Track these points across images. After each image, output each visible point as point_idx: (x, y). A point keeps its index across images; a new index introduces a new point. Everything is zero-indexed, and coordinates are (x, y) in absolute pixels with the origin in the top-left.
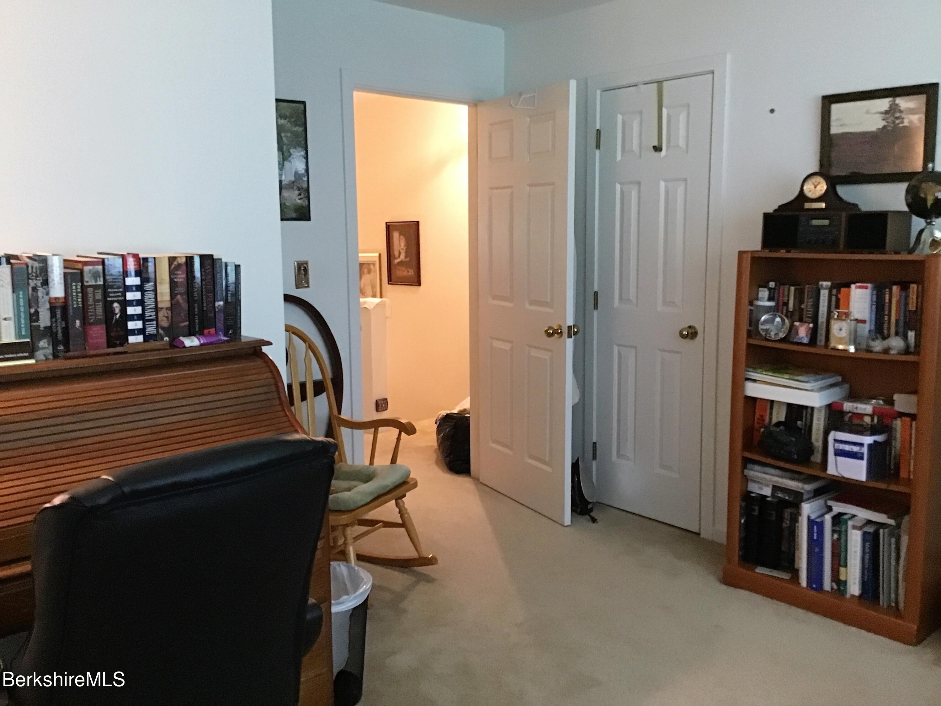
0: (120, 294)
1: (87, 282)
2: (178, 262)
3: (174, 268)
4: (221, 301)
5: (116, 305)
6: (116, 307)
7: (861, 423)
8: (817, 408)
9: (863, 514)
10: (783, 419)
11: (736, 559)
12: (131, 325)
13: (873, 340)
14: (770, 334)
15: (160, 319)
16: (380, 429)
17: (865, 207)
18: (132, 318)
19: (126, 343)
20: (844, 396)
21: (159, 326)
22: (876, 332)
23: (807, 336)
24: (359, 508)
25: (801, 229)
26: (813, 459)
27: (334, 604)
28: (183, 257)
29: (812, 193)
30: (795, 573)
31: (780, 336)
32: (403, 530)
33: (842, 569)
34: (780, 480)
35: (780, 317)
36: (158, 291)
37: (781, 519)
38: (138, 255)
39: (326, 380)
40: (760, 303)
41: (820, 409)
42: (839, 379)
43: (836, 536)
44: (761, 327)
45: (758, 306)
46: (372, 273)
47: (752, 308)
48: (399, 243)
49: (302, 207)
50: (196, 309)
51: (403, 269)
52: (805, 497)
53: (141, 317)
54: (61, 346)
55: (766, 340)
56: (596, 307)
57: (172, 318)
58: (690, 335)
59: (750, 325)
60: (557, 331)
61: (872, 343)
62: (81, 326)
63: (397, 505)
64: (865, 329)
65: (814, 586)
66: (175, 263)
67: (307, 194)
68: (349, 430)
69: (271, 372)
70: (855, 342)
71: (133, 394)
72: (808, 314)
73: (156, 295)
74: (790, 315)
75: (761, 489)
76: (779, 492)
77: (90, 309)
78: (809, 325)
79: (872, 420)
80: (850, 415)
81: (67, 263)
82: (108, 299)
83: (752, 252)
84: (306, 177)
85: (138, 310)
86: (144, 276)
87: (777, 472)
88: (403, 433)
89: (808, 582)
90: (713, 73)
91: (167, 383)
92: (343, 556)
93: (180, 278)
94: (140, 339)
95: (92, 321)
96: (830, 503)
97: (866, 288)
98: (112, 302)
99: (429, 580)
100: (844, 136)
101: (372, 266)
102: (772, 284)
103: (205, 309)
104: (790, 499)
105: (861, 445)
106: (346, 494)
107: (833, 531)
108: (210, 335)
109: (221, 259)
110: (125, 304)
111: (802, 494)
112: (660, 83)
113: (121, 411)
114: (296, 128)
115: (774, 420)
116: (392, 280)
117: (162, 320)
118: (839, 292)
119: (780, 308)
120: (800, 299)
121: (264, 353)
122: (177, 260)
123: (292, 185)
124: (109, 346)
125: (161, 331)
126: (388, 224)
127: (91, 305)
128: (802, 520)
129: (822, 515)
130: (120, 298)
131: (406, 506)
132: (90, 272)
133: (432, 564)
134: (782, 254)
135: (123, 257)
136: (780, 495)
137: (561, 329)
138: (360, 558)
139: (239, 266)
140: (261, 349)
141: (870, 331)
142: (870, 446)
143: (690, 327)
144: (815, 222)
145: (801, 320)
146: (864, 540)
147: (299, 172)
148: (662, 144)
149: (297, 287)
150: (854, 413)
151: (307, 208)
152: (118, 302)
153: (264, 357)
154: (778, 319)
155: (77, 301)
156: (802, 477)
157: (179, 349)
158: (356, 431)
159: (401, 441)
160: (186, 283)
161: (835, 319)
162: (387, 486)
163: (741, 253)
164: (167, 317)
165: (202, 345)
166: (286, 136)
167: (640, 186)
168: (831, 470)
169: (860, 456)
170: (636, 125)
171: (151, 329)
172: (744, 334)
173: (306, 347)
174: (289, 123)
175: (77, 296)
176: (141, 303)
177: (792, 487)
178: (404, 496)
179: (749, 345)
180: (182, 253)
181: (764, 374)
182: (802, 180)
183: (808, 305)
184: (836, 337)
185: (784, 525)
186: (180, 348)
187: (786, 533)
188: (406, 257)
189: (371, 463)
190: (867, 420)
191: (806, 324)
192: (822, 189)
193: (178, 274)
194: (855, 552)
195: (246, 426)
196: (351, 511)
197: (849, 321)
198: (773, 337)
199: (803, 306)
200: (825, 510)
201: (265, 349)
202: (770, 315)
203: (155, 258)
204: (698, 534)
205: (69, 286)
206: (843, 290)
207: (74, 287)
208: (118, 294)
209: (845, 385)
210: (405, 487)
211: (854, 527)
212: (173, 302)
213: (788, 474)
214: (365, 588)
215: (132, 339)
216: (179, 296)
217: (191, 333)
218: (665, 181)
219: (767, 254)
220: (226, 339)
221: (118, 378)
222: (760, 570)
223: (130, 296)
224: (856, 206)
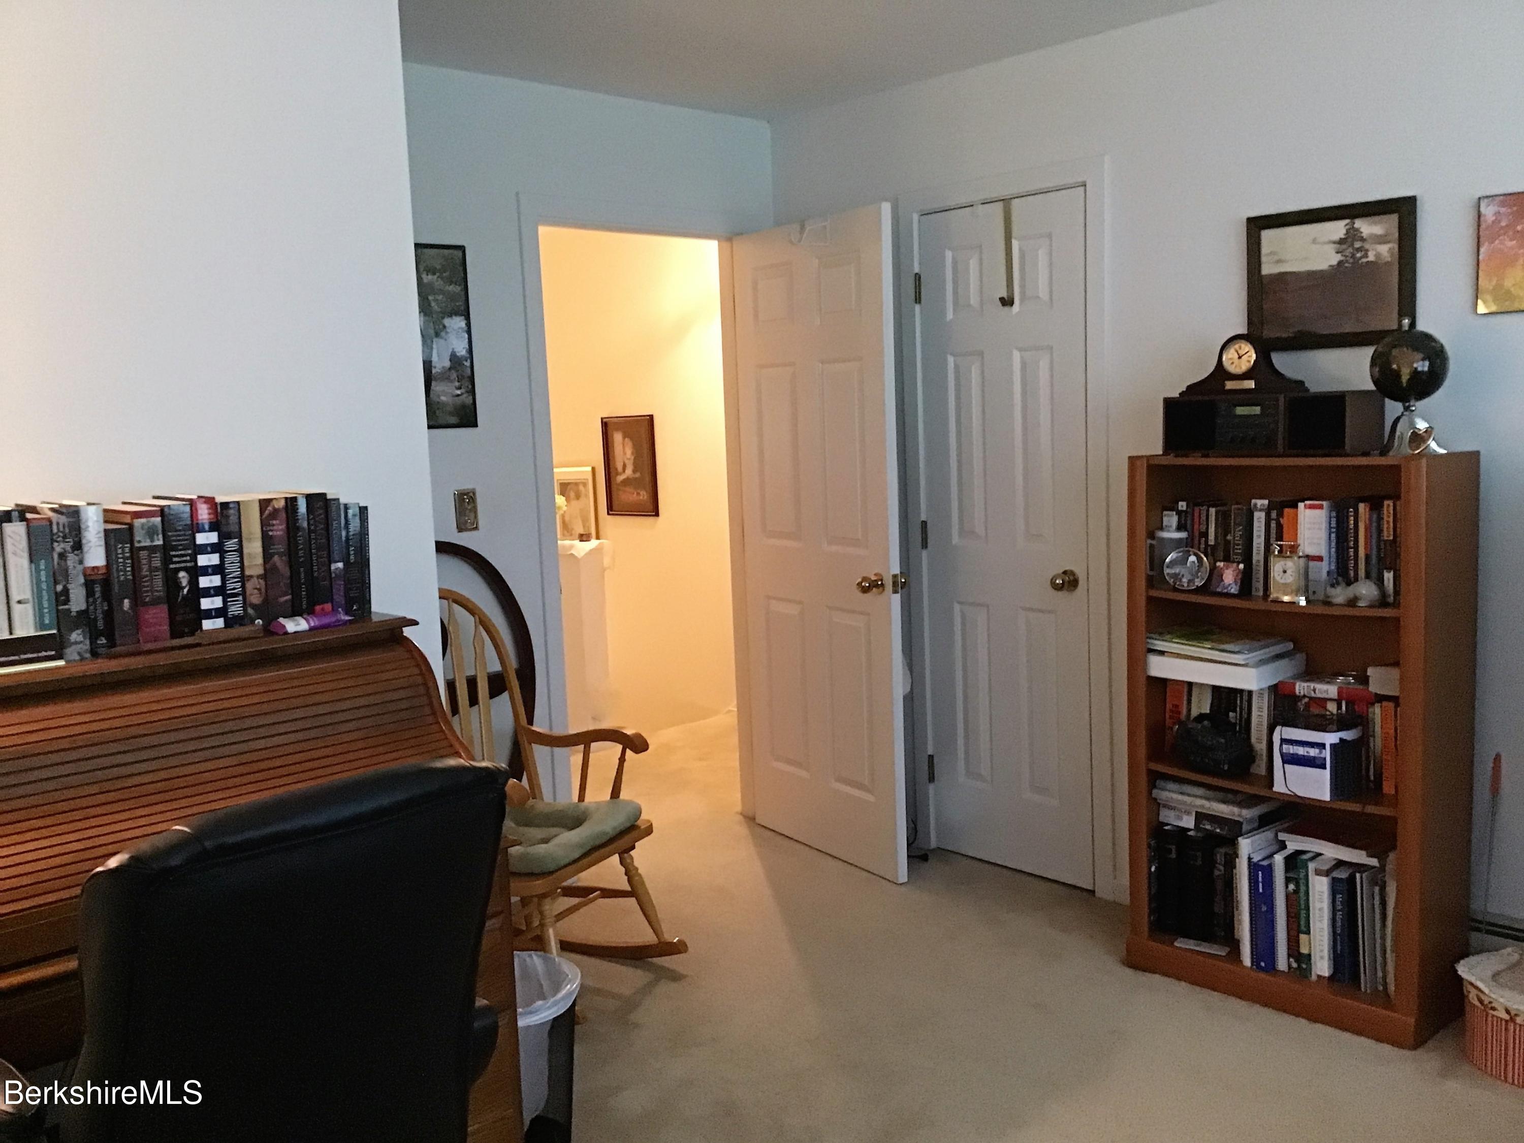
0: (188, 558)
1: (139, 542)
2: (274, 506)
3: (270, 515)
4: (338, 562)
5: (182, 574)
6: (183, 577)
7: (1323, 712)
8: (1256, 691)
9: (1331, 851)
10: (1207, 710)
11: (1146, 929)
12: (206, 604)
13: (1333, 586)
14: (1180, 580)
15: (248, 593)
16: (593, 745)
17: (1315, 386)
18: (208, 592)
19: (199, 631)
20: (1295, 672)
21: (248, 603)
22: (1339, 575)
23: (1235, 581)
24: (560, 869)
25: (1219, 421)
26: (1254, 769)
27: (521, 1014)
28: (281, 498)
29: (1236, 367)
30: (1234, 945)
31: (1196, 584)
32: (633, 900)
33: (1303, 937)
34: (1207, 804)
35: (1195, 554)
36: (245, 551)
37: (1211, 864)
38: (214, 498)
39: (507, 672)
40: (1165, 535)
41: (1261, 692)
42: (1291, 646)
43: (1292, 887)
44: (1167, 571)
45: (1163, 540)
46: (583, 499)
47: (1154, 542)
48: (624, 452)
49: (464, 406)
50: (302, 575)
51: (632, 490)
52: (1245, 828)
53: (219, 591)
54: (103, 639)
55: (1175, 590)
56: (925, 545)
57: (266, 591)
58: (1066, 584)
59: (1151, 570)
60: (875, 583)
61: (1332, 592)
62: (131, 608)
63: (622, 863)
64: (1322, 570)
65: (1263, 964)
66: (270, 508)
67: (470, 387)
68: (547, 749)
69: (418, 666)
70: (1306, 591)
71: (211, 707)
72: (1237, 549)
73: (241, 556)
74: (1212, 552)
75: (1180, 818)
76: (1206, 822)
77: (145, 582)
78: (1238, 566)
79: (1339, 707)
80: (1306, 700)
81: (109, 515)
82: (172, 566)
83: (1149, 458)
84: (469, 361)
85: (216, 581)
86: (224, 529)
87: (1200, 791)
88: (628, 750)
89: (1252, 958)
90: (1085, 185)
91: (262, 689)
92: (539, 944)
93: (277, 531)
94: (219, 623)
95: (147, 599)
96: (1282, 836)
97: (1320, 507)
98: (178, 570)
99: (676, 977)
100: (1282, 277)
101: (581, 488)
102: (1182, 505)
103: (316, 574)
104: (1222, 832)
105: (1322, 746)
106: (542, 848)
107: (1288, 881)
108: (324, 614)
109: (338, 499)
110: (196, 572)
111: (1240, 824)
112: (1006, 202)
113: (193, 733)
114: (451, 287)
115: (1195, 713)
116: (614, 508)
117: (251, 595)
118: (1280, 515)
119: (1196, 542)
120: (1224, 526)
121: (406, 637)
122: (272, 504)
123: (448, 373)
124: (173, 636)
125: (250, 611)
126: (604, 420)
127: (146, 576)
128: (1240, 862)
129: (1271, 856)
130: (189, 564)
131: (636, 863)
132: (142, 528)
133: (680, 952)
134: (1195, 460)
135: (191, 503)
136: (1208, 827)
137: (882, 580)
138: (567, 947)
139: (366, 508)
140: (402, 632)
141: (1328, 573)
142: (1333, 746)
143: (1065, 573)
144: (1240, 411)
145: (1227, 559)
146: (1334, 892)
147: (458, 354)
148: (1013, 294)
149: (460, 529)
150: (1311, 698)
151: (472, 407)
152: (185, 569)
153: (407, 643)
154: (1192, 558)
155: (125, 571)
156: (1239, 798)
157: (280, 637)
158: (557, 750)
159: (626, 764)
160: (286, 538)
161: (1275, 556)
162: (605, 833)
163: (1132, 460)
164: (259, 590)
165: (311, 629)
166: (436, 300)
167: (983, 358)
168: (1279, 787)
169: (1318, 762)
170: (973, 264)
171: (235, 609)
172: (1142, 583)
173: (475, 623)
174: (439, 279)
175: (124, 564)
176: (219, 570)
177: (1222, 813)
178: (633, 848)
179: (1150, 599)
180: (279, 492)
181: (1175, 643)
182: (1219, 348)
183: (1236, 536)
184: (1278, 583)
185: (1217, 873)
186: (280, 635)
187: (1219, 885)
188: (634, 471)
189: (581, 798)
190: (1332, 707)
191: (1235, 565)
192: (1249, 359)
193: (273, 525)
194: (1320, 909)
195: (381, 749)
196: (551, 873)
197: (1296, 558)
198: (1186, 585)
199: (1229, 537)
200: (1275, 847)
201: (407, 632)
202: (1180, 552)
203: (238, 503)
204: (1092, 892)
205: (113, 549)
206: (1286, 510)
207: (120, 551)
208: (185, 559)
209: (1298, 656)
210: (634, 834)
211: (1318, 873)
212: (268, 566)
213: (1220, 795)
214: (570, 988)
215: (207, 625)
216: (276, 558)
217: (294, 612)
218: (1020, 350)
219: (1171, 460)
220: (347, 618)
221: (190, 684)
222: (1180, 943)
223: (203, 560)
224: (1301, 383)
